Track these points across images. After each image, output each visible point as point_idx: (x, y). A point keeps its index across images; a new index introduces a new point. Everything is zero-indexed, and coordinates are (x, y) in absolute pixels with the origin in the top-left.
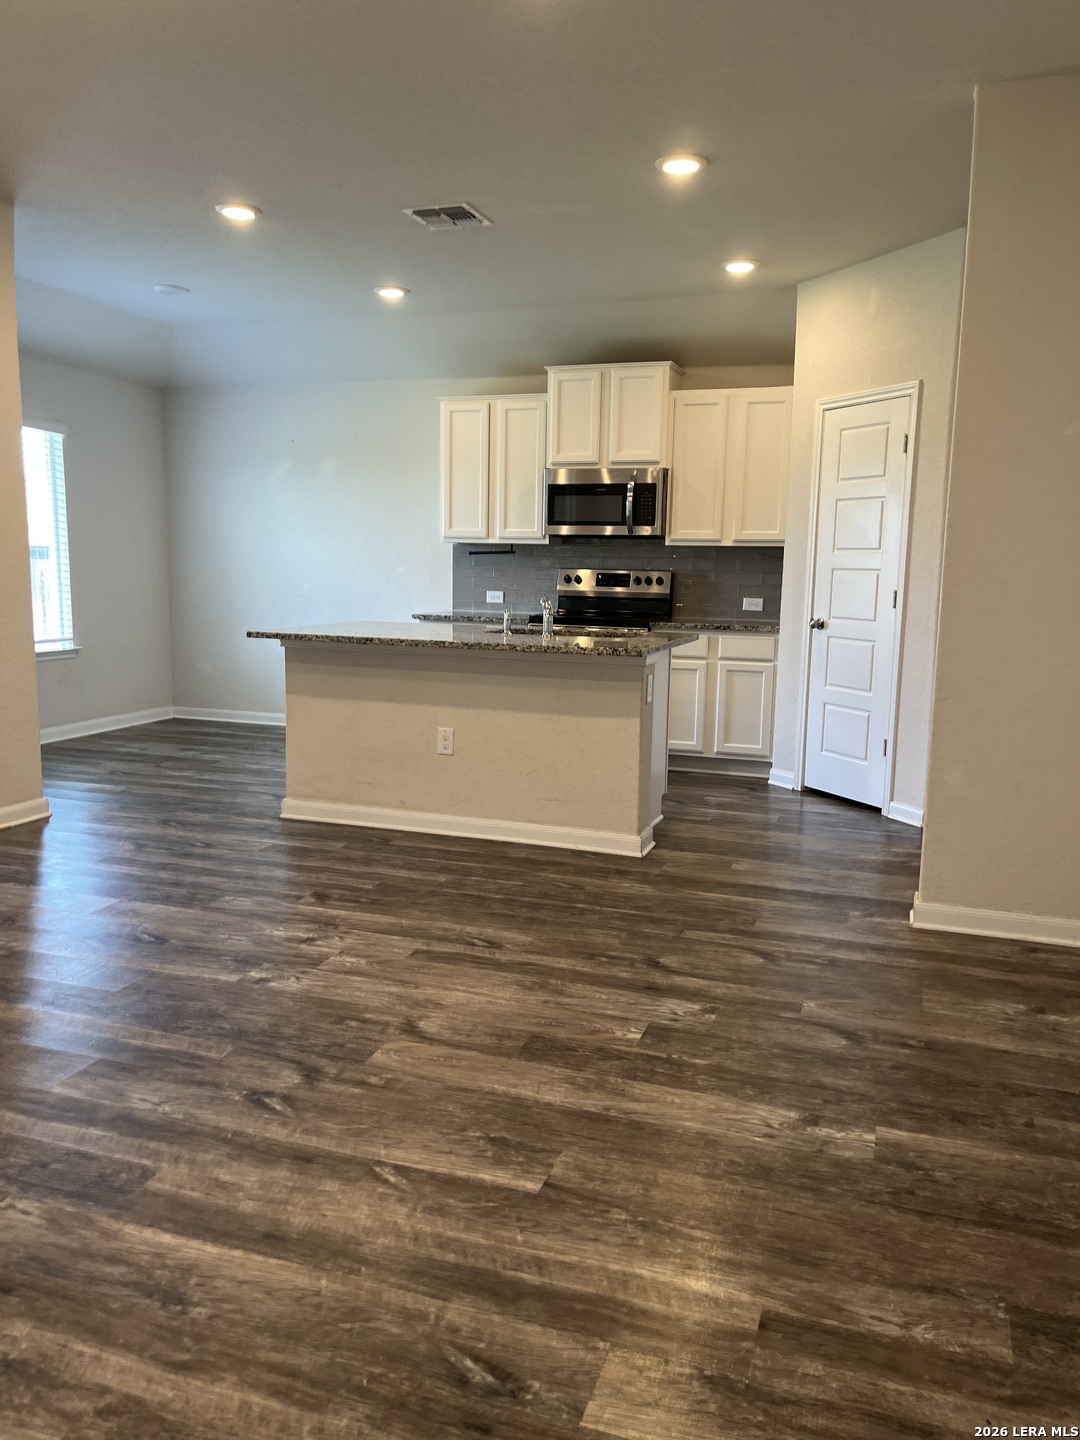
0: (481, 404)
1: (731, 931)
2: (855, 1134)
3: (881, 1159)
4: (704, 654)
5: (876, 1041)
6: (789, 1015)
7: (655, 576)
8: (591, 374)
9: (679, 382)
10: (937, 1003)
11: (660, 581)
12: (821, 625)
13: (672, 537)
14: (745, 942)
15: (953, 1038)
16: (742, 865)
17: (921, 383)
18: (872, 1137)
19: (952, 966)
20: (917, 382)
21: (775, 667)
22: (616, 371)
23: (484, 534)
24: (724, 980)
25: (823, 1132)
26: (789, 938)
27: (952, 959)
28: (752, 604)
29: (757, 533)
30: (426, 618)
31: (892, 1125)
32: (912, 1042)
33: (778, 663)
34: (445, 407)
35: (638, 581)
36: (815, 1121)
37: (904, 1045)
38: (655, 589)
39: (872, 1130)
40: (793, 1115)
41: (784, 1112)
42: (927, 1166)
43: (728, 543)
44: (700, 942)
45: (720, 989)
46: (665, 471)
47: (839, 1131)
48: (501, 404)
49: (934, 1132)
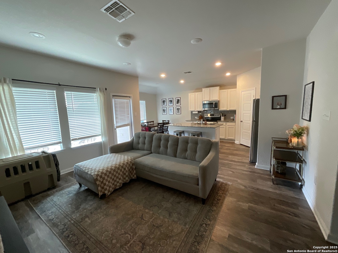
0: (194, 94)
1: (228, 168)
2: (245, 204)
3: (249, 209)
4: (225, 125)
5: (249, 188)
6: (236, 182)
7: (218, 114)
8: (208, 89)
9: (220, 89)
10: (259, 181)
11: (219, 115)
12: (242, 121)
13: (220, 109)
14: (230, 169)
15: (262, 188)
16: (230, 157)
17: (256, 88)
18: (248, 205)
19: (262, 175)
20: (255, 88)
21: (235, 127)
22: (211, 88)
23: (194, 110)
24: (226, 176)
25: (240, 203)
26: (236, 169)
27: (262, 174)
28: (232, 118)
29: (232, 108)
30: (187, 121)
31: (251, 203)
32: (255, 188)
33: (236, 126)
34: (189, 94)
35: (216, 115)
36: (239, 201)
37: (254, 189)
38: (218, 116)
39: (248, 204)
40: (235, 200)
41: (234, 199)
42: (257, 211)
43: (228, 110)
44: (223, 169)
45: (226, 177)
46: (219, 101)
47: (242, 203)
48: (196, 93)
49: (258, 205)
